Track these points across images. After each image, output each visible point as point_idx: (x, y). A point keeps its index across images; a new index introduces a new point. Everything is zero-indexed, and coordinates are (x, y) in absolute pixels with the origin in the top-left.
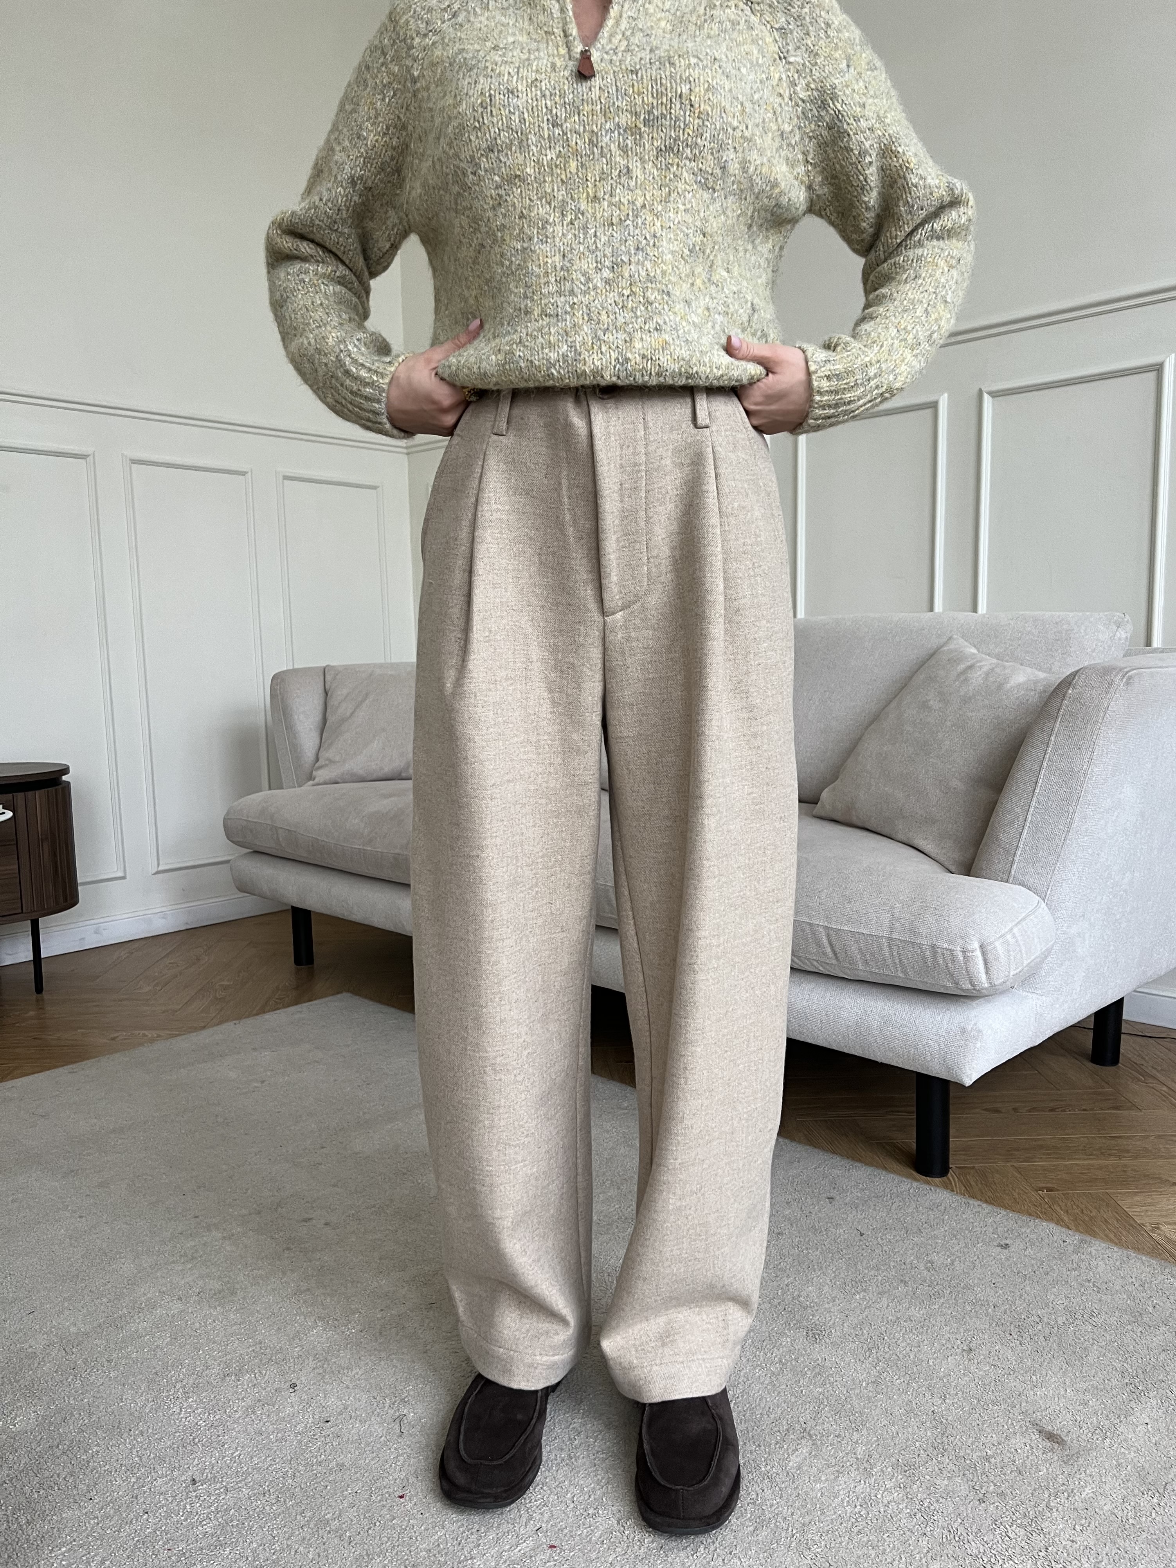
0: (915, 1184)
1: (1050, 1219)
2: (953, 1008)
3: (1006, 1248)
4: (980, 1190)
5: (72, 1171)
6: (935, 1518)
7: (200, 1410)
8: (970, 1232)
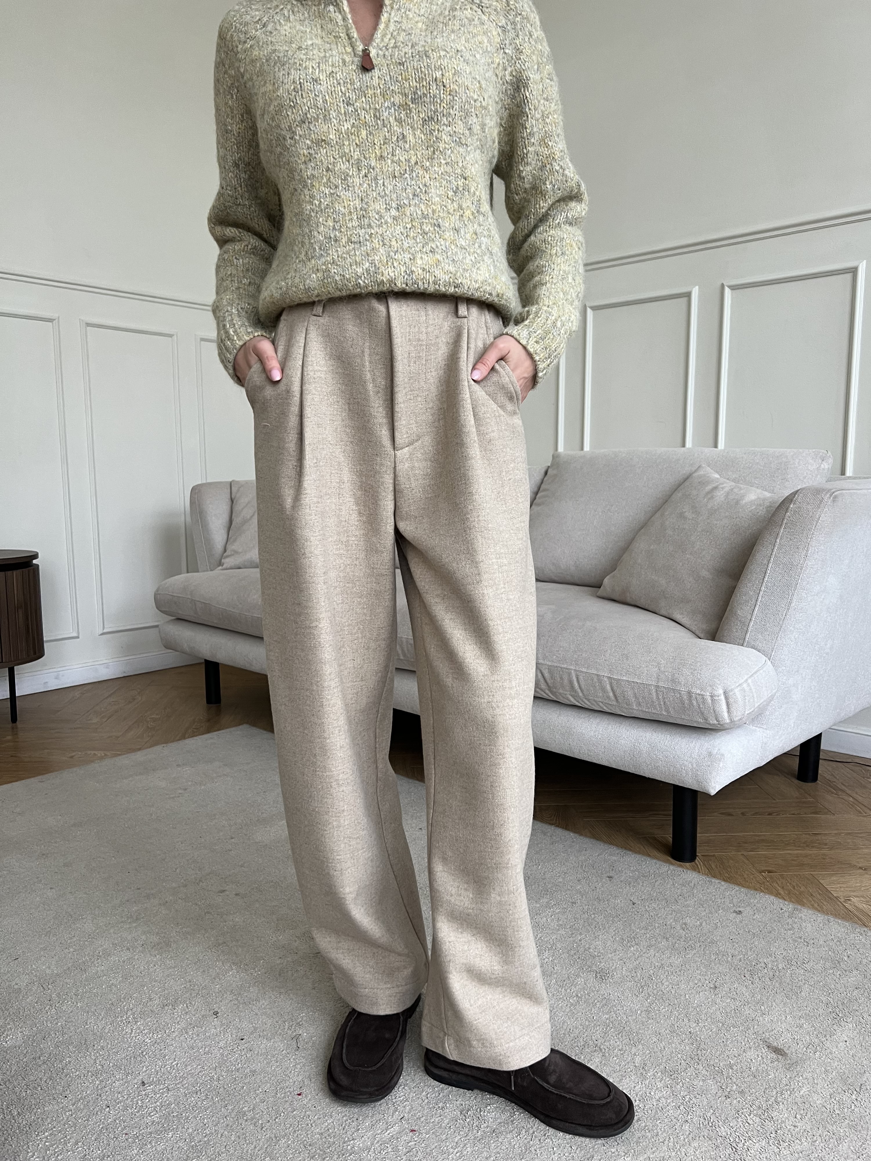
0: (672, 867)
1: (771, 893)
2: (703, 738)
3: (738, 914)
4: (719, 872)
5: (44, 855)
6: (694, 1109)
7: (146, 1031)
8: (713, 902)
